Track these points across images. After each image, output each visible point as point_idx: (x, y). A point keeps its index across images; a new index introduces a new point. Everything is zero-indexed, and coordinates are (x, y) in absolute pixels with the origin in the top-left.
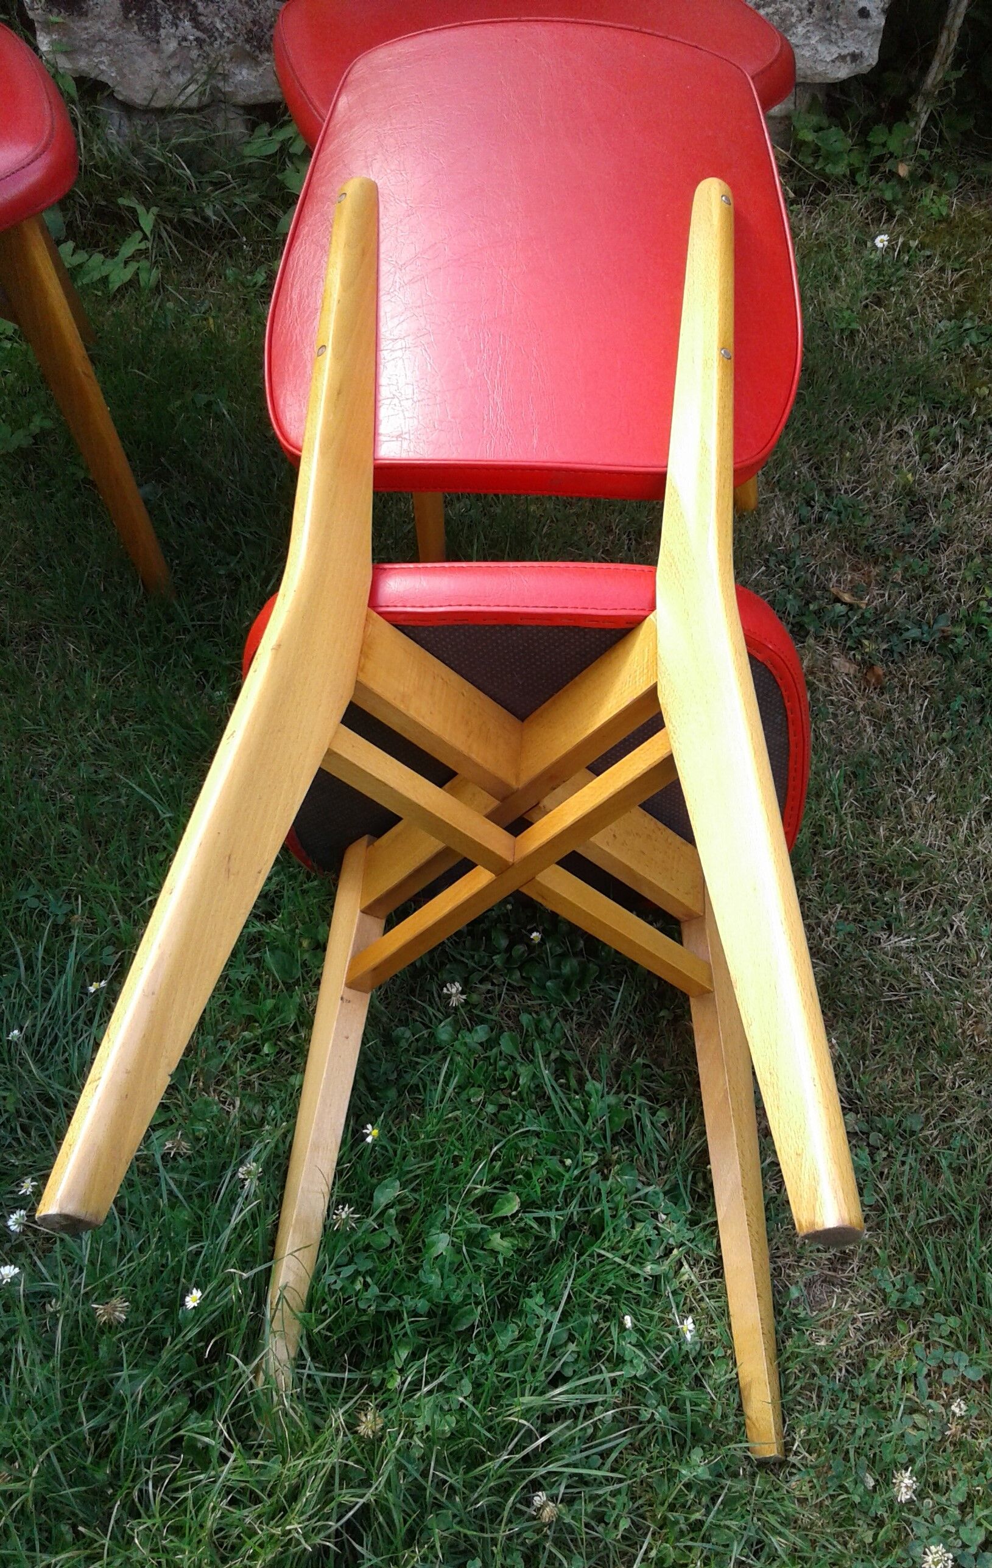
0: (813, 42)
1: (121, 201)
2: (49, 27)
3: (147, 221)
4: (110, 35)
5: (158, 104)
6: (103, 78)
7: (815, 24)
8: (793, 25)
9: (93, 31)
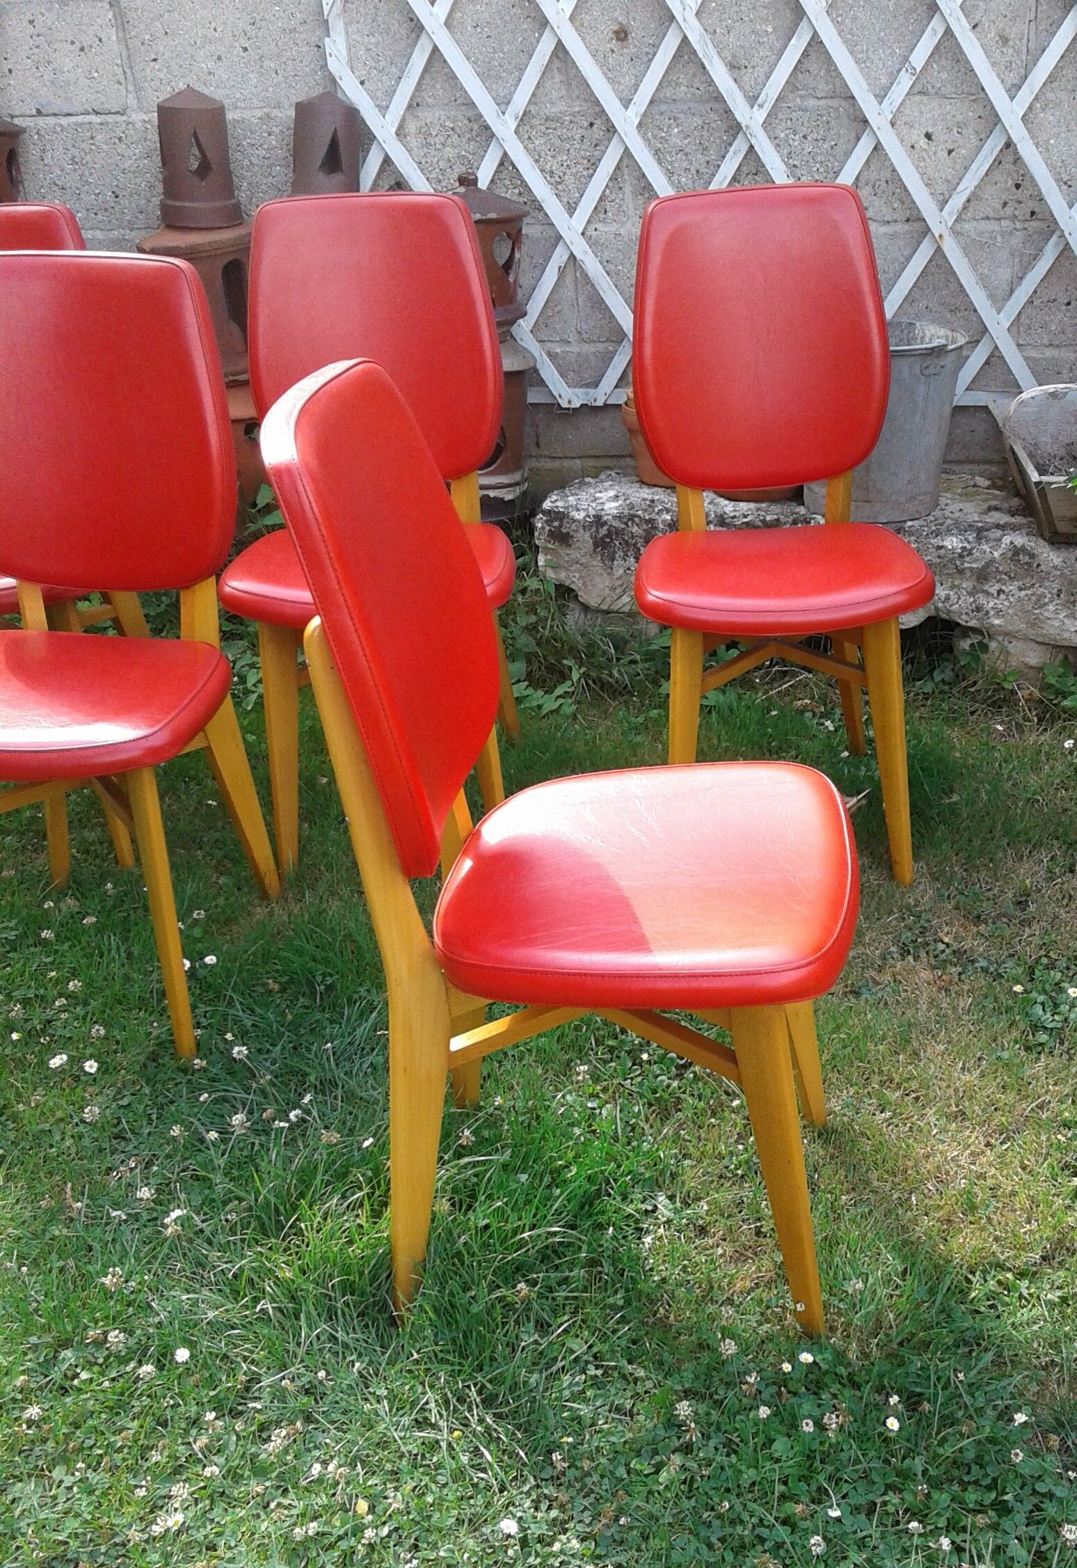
0: (1061, 616)
1: (565, 662)
2: (547, 551)
3: (575, 676)
4: (583, 561)
5: (604, 607)
6: (572, 586)
7: (1062, 605)
8: (1046, 604)
9: (573, 556)
